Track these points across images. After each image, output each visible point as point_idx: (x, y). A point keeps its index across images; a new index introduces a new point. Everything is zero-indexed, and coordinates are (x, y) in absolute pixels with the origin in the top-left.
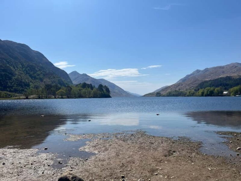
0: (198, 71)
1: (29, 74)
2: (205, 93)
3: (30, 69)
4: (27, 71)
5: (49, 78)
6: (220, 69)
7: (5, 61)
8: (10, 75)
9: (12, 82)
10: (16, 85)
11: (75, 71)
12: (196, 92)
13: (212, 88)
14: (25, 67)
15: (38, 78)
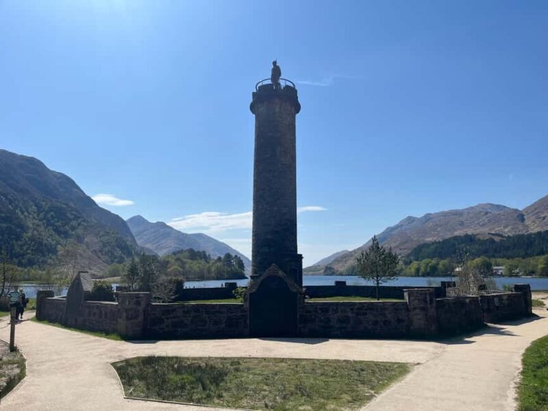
0: (410, 220)
1: (52, 225)
2: (422, 269)
3: (54, 215)
4: (48, 221)
5: (97, 235)
6: (455, 216)
7: (4, 199)
8: (18, 230)
9: (24, 245)
10: (32, 250)
11: (139, 216)
12: (406, 268)
13: (434, 262)
14: (44, 210)
15: (73, 235)
